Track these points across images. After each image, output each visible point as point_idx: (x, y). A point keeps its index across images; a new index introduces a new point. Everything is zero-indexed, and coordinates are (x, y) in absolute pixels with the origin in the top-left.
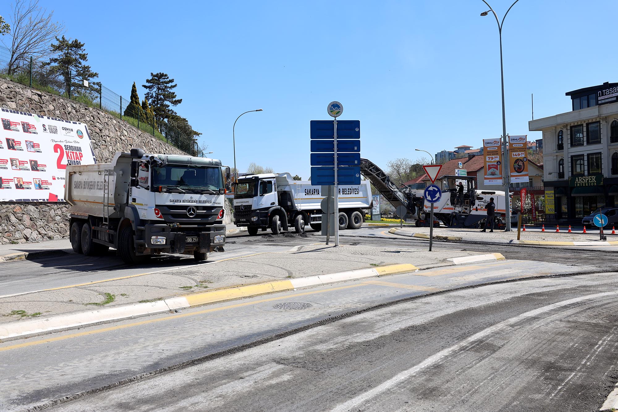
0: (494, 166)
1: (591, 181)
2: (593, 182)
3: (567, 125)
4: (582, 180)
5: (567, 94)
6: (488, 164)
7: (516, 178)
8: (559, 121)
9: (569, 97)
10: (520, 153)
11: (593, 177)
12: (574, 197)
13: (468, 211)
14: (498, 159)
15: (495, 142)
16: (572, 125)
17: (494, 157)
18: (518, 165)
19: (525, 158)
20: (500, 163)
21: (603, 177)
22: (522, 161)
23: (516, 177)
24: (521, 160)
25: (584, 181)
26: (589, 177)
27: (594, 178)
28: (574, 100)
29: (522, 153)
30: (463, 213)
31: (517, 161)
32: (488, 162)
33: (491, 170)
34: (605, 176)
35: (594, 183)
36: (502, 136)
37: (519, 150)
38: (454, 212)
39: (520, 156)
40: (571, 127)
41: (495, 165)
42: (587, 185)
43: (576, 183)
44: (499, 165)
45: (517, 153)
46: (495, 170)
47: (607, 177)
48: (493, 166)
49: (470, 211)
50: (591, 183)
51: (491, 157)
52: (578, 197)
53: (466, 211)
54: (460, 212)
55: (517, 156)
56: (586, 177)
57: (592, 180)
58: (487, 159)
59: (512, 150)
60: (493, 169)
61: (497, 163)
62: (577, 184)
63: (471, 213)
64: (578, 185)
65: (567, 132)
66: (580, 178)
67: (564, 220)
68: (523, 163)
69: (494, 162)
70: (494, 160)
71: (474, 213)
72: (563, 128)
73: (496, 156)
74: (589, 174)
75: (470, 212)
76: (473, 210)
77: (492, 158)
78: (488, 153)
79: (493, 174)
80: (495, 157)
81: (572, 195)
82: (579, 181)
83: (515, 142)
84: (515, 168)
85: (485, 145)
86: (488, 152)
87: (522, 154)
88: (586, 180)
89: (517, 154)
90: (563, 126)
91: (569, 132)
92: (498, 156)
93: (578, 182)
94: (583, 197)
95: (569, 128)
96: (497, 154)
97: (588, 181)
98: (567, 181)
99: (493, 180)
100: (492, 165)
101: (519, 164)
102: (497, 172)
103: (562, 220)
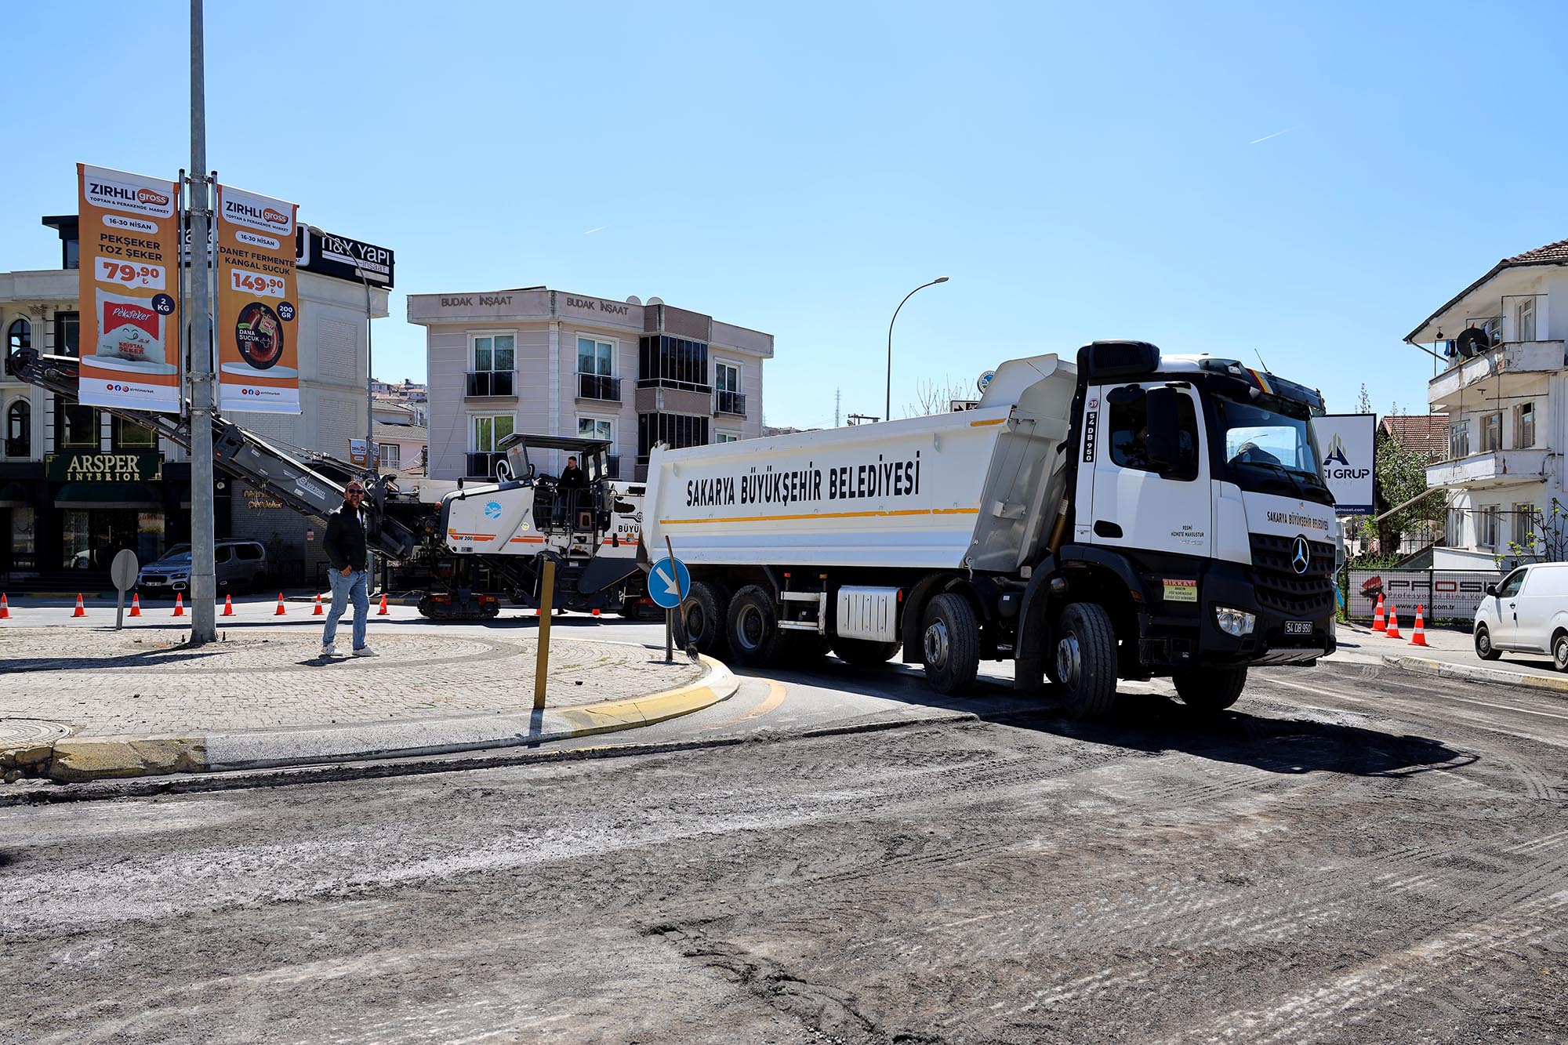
0: (139, 316)
1: (122, 467)
2: (130, 470)
3: (44, 308)
4: (93, 464)
5: (48, 221)
6: (102, 297)
7: (244, 392)
8: (22, 290)
9: (55, 232)
10: (267, 278)
11: (129, 457)
12: (62, 510)
13: (587, 548)
14: (159, 284)
15: (148, 193)
16: (63, 308)
17: (137, 266)
18: (256, 329)
19: (289, 305)
20: (170, 302)
21: (163, 461)
22: (275, 318)
23: (248, 388)
24: (268, 311)
25: (99, 468)
26: (118, 457)
27: (132, 460)
28: (69, 243)
29: (277, 279)
30: (574, 552)
31: (251, 311)
32: (106, 287)
33: (123, 334)
34: (168, 458)
35: (132, 474)
36: (187, 175)
37: (261, 263)
38: (547, 552)
39: (267, 292)
40: (59, 316)
41: (144, 311)
42: (108, 478)
43: (70, 470)
44: (164, 313)
45: (254, 275)
46: (144, 334)
47: (176, 461)
48: (133, 314)
49: (596, 547)
50: (121, 474)
51: (121, 263)
52: (71, 510)
53: (583, 546)
54: (563, 550)
55: (253, 291)
56: (107, 457)
57: (126, 465)
58: (101, 274)
59: (232, 257)
60: (128, 326)
61: (156, 301)
62: (73, 474)
63: (597, 555)
64: (79, 477)
65: (45, 329)
66: (84, 457)
67: (23, 575)
68: (279, 327)
69: (140, 292)
70: (136, 283)
71: (606, 552)
72: (29, 313)
73: (150, 267)
74: (116, 450)
75: (595, 551)
76: (605, 542)
77: (131, 275)
78: (106, 242)
79: (130, 354)
80: (145, 272)
81: (58, 504)
82: (82, 467)
83: (243, 219)
84: (241, 344)
85: (88, 195)
86: (103, 237)
87: (273, 283)
88: (107, 464)
89: (252, 280)
90: (31, 309)
91: (51, 327)
92: (162, 270)
93: (79, 470)
94: (92, 512)
95: (50, 315)
96: (158, 257)
97: (113, 468)
98: (39, 466)
99: (131, 385)
100: (129, 307)
101: (262, 328)
102: (156, 348)
103: (15, 576)
